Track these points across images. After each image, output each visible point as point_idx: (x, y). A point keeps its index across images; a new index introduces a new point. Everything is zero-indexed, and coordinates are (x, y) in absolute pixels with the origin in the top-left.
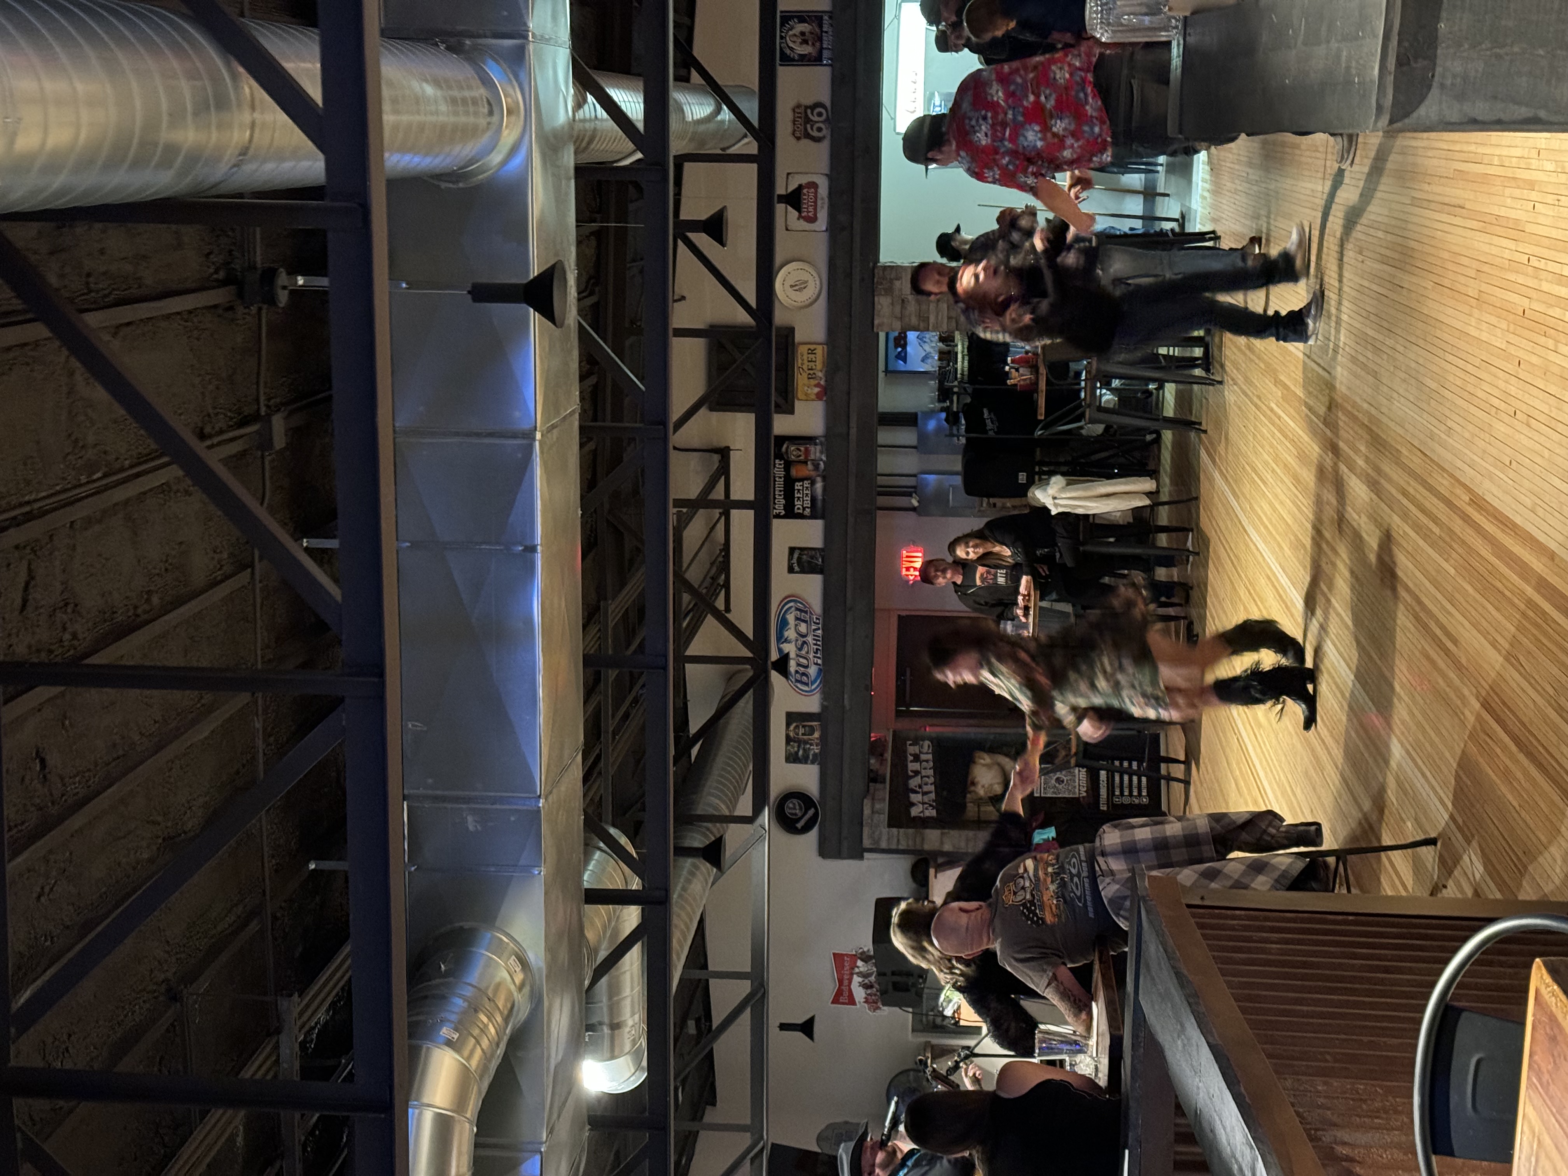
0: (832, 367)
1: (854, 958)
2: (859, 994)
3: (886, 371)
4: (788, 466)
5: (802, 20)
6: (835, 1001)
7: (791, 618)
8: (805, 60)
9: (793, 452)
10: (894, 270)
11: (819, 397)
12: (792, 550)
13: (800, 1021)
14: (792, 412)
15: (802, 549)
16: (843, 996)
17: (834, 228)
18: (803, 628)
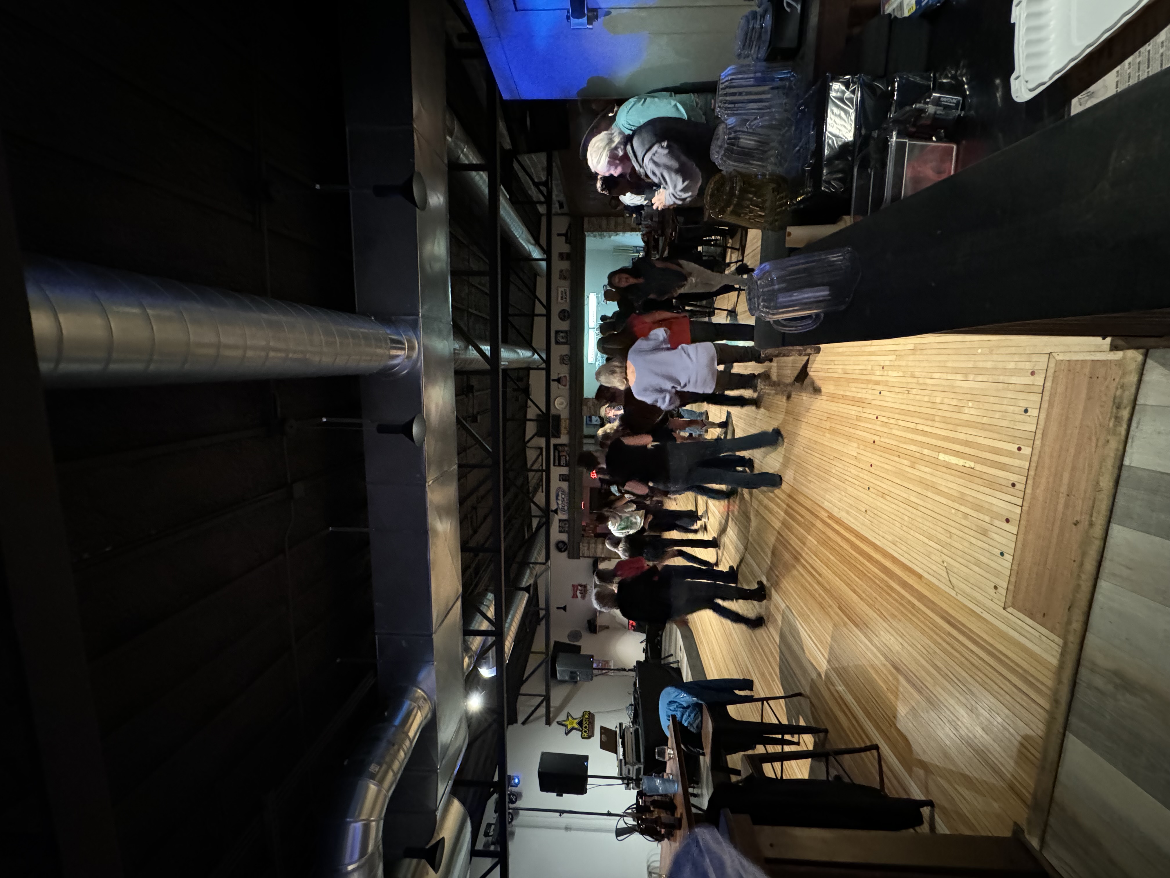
0: (570, 425)
1: (577, 586)
2: (579, 595)
3: (587, 424)
4: (559, 452)
5: (562, 332)
6: (573, 597)
7: (560, 494)
8: (563, 343)
9: (560, 448)
10: (588, 399)
11: (567, 433)
12: (560, 475)
13: (562, 606)
14: (560, 437)
15: (563, 475)
16: (575, 596)
17: (571, 388)
18: (563, 496)
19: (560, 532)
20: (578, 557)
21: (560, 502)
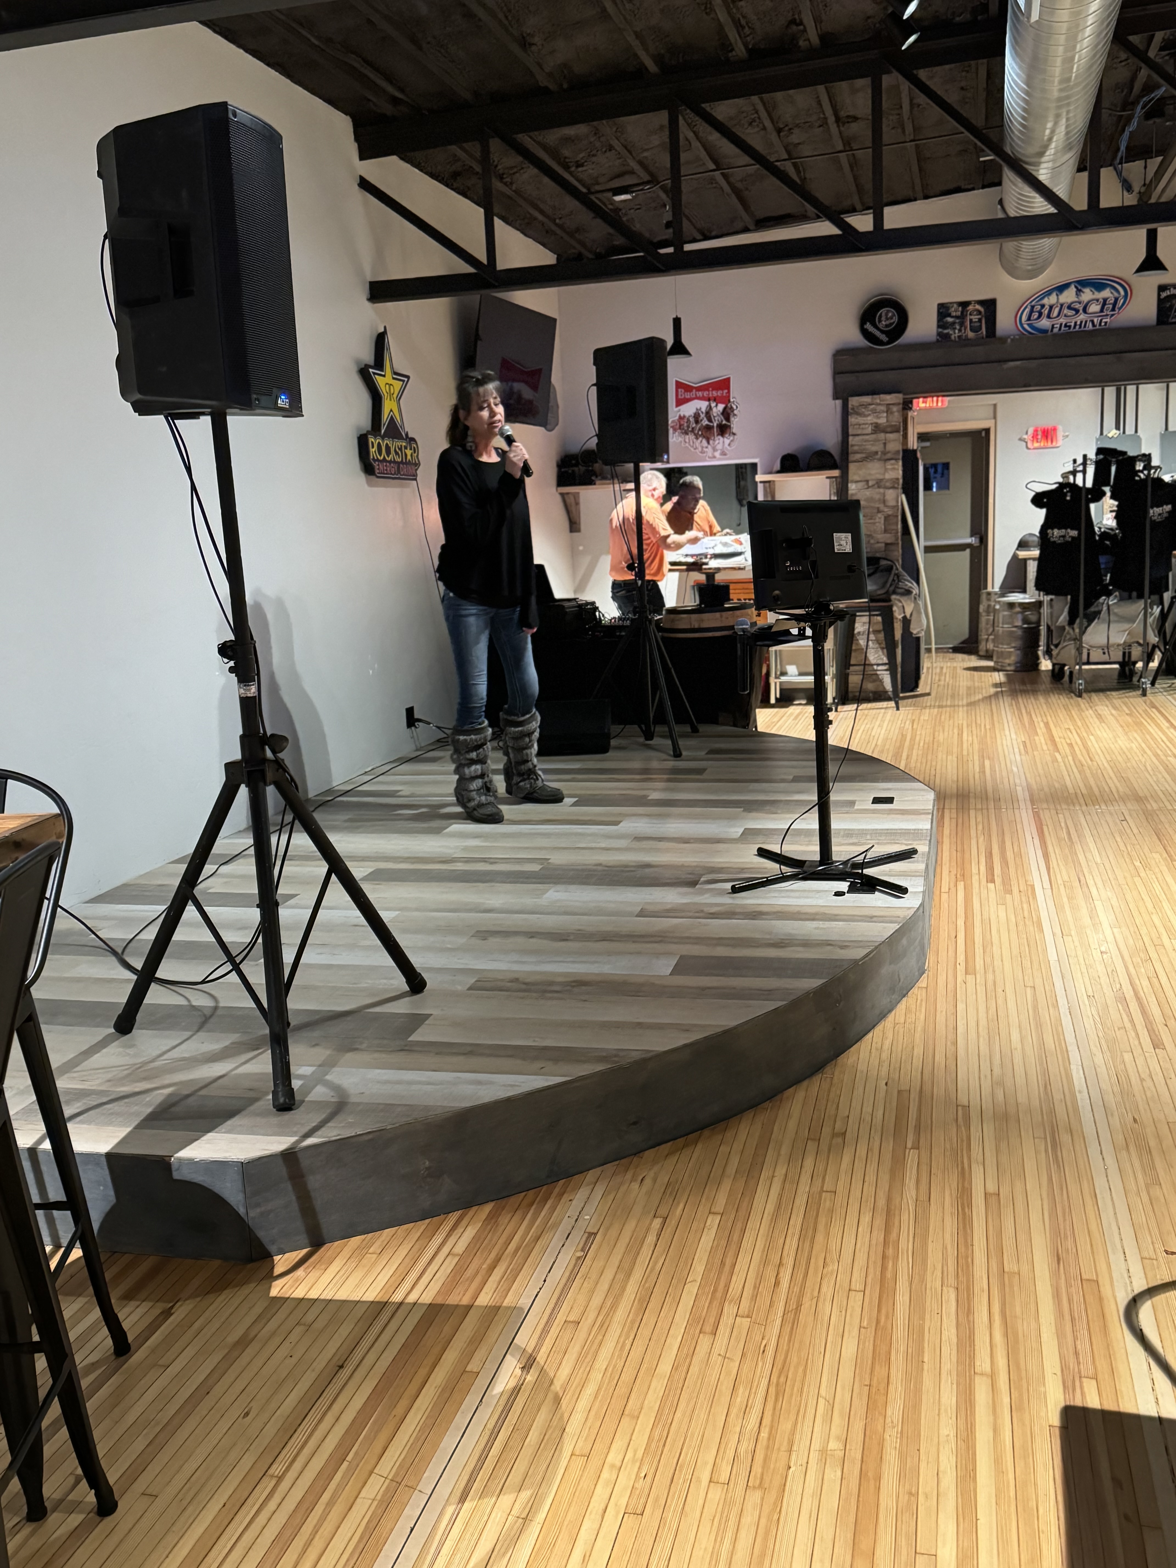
18: (1094, 308)
19: (943, 310)
20: (842, 393)
21: (1069, 296)
